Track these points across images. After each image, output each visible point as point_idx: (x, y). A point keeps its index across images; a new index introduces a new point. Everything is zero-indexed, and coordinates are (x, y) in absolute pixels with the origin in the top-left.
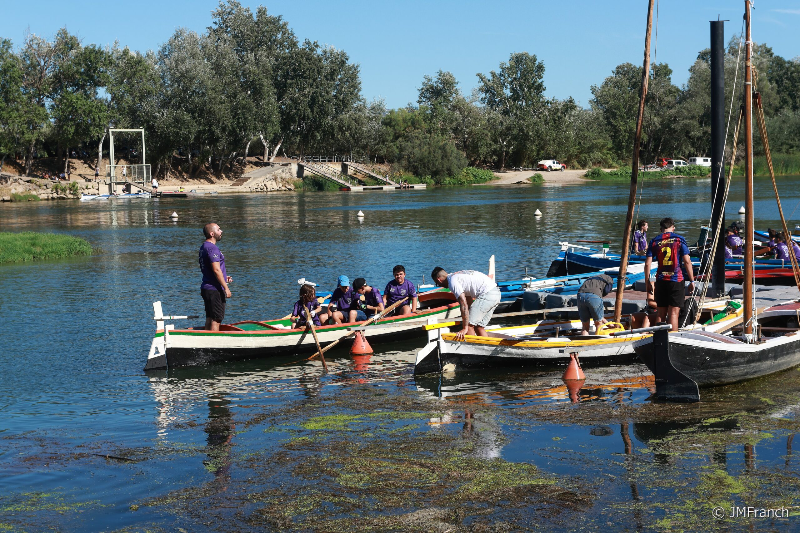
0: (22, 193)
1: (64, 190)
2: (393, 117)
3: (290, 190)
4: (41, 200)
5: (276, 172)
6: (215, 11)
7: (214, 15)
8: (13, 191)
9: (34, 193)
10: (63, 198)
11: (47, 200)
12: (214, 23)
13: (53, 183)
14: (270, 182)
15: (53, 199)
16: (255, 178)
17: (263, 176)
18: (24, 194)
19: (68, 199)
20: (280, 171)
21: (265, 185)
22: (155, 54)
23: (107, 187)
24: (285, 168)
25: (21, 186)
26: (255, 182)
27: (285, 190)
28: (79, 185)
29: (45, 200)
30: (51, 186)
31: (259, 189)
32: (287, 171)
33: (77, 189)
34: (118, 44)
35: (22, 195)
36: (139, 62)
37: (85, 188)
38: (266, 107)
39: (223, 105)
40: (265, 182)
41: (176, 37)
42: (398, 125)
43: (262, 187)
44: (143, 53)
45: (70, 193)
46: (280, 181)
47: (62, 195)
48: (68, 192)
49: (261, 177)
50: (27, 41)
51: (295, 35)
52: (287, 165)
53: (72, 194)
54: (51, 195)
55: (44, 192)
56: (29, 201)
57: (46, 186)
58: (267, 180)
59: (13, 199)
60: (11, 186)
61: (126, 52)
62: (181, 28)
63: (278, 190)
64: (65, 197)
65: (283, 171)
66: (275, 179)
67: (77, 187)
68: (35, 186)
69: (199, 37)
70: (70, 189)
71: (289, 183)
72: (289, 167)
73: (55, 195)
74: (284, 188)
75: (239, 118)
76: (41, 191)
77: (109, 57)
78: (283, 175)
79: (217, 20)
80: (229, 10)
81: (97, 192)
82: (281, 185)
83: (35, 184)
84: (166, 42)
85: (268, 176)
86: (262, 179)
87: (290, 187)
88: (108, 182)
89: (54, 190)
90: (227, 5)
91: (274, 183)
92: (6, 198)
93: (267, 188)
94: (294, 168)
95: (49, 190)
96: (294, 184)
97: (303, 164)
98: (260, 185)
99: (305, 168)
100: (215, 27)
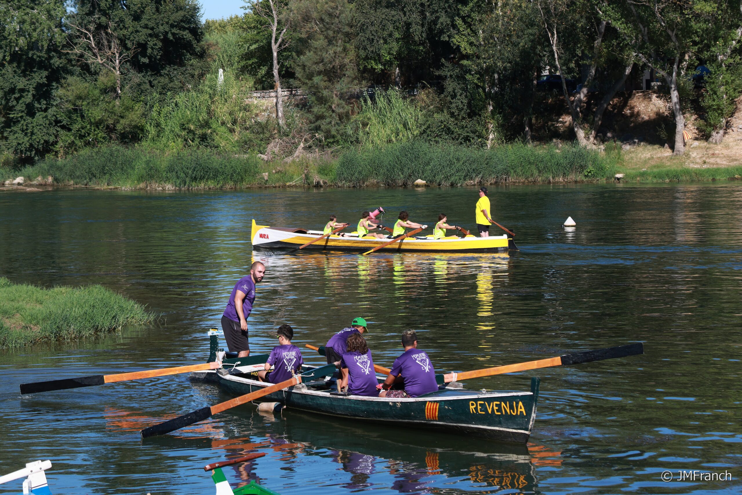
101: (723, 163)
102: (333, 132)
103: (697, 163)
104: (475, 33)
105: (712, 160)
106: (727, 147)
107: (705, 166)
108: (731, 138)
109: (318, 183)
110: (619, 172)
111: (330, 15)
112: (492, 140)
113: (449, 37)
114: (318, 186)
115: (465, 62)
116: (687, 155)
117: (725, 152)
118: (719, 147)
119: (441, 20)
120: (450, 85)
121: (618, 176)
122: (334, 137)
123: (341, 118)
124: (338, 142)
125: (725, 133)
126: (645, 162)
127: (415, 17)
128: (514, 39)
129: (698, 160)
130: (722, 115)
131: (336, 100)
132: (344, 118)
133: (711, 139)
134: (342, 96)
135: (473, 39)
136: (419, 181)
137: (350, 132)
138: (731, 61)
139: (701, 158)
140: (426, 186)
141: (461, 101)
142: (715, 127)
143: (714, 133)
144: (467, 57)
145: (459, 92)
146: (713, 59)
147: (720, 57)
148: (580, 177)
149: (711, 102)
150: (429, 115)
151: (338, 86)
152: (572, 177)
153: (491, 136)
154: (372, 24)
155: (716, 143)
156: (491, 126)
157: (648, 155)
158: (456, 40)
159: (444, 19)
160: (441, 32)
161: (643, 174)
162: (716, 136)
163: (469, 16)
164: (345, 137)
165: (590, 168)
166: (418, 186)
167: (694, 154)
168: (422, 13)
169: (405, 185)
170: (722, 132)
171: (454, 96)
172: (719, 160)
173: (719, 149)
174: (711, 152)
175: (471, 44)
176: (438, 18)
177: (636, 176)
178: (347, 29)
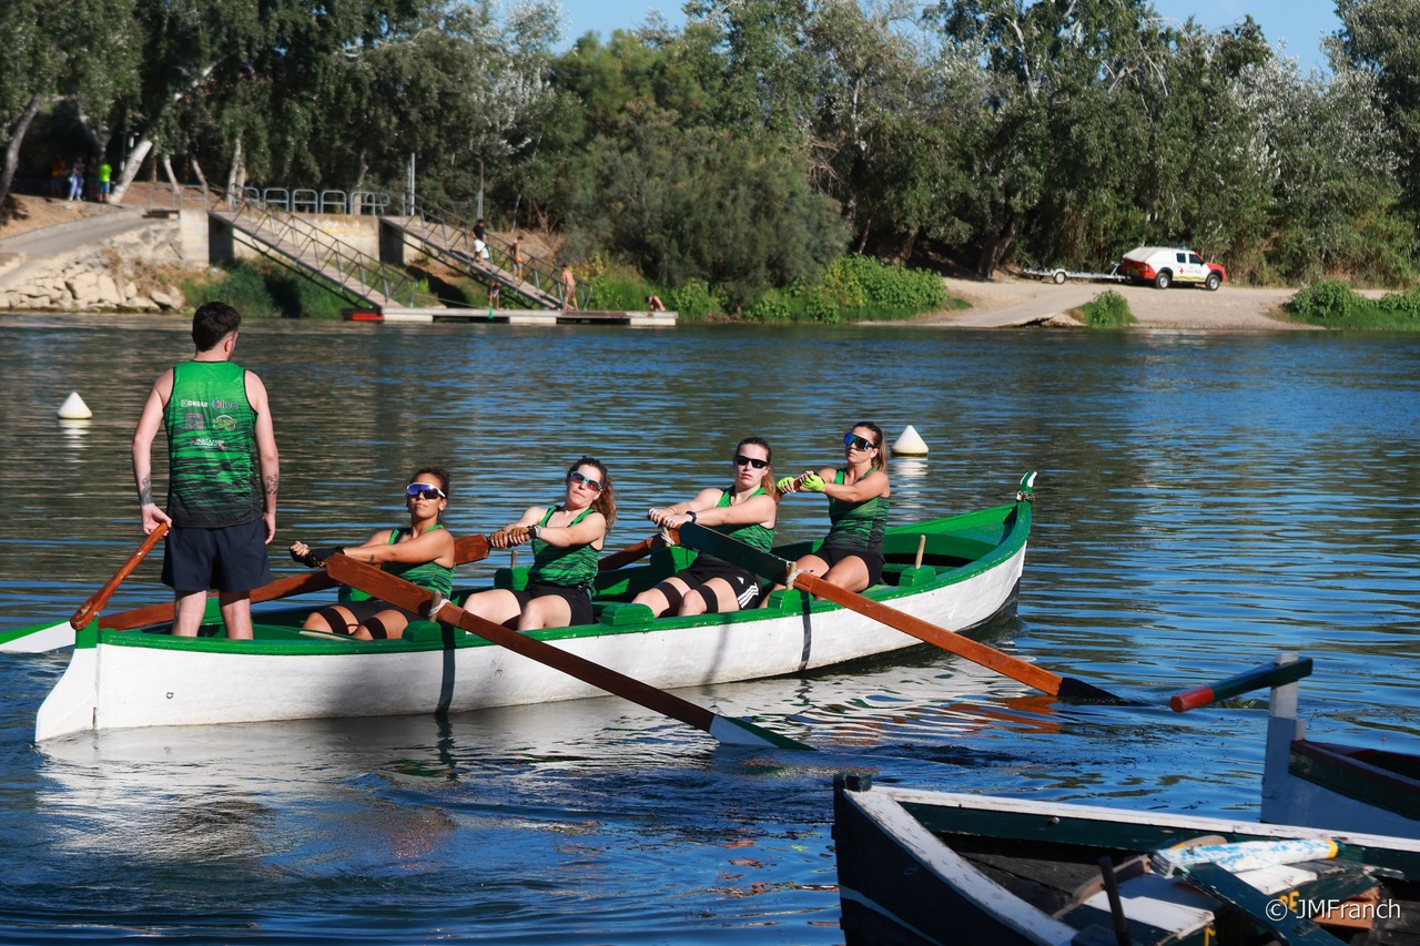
2: (583, 61)
3: (164, 307)
5: (119, 239)
14: (91, 277)
16: (33, 257)
17: (65, 249)
20: (133, 236)
21: (69, 286)
24: (155, 225)
26: (30, 273)
27: (146, 310)
31: (45, 302)
32: (161, 238)
40: (69, 273)
42: (604, 87)
43: (56, 294)
46: (130, 273)
49: (55, 253)
52: (163, 215)
58: (79, 268)
63: (120, 309)
65: (145, 237)
66: (112, 265)
71: (163, 284)
72: (170, 224)
74: (141, 302)
78: (147, 253)
82: (132, 289)
85: (85, 252)
86: (58, 262)
87: (165, 299)
91: (106, 280)
93: (74, 297)
94: (192, 229)
96: (182, 288)
97: (228, 216)
98: (49, 284)
99: (236, 233)
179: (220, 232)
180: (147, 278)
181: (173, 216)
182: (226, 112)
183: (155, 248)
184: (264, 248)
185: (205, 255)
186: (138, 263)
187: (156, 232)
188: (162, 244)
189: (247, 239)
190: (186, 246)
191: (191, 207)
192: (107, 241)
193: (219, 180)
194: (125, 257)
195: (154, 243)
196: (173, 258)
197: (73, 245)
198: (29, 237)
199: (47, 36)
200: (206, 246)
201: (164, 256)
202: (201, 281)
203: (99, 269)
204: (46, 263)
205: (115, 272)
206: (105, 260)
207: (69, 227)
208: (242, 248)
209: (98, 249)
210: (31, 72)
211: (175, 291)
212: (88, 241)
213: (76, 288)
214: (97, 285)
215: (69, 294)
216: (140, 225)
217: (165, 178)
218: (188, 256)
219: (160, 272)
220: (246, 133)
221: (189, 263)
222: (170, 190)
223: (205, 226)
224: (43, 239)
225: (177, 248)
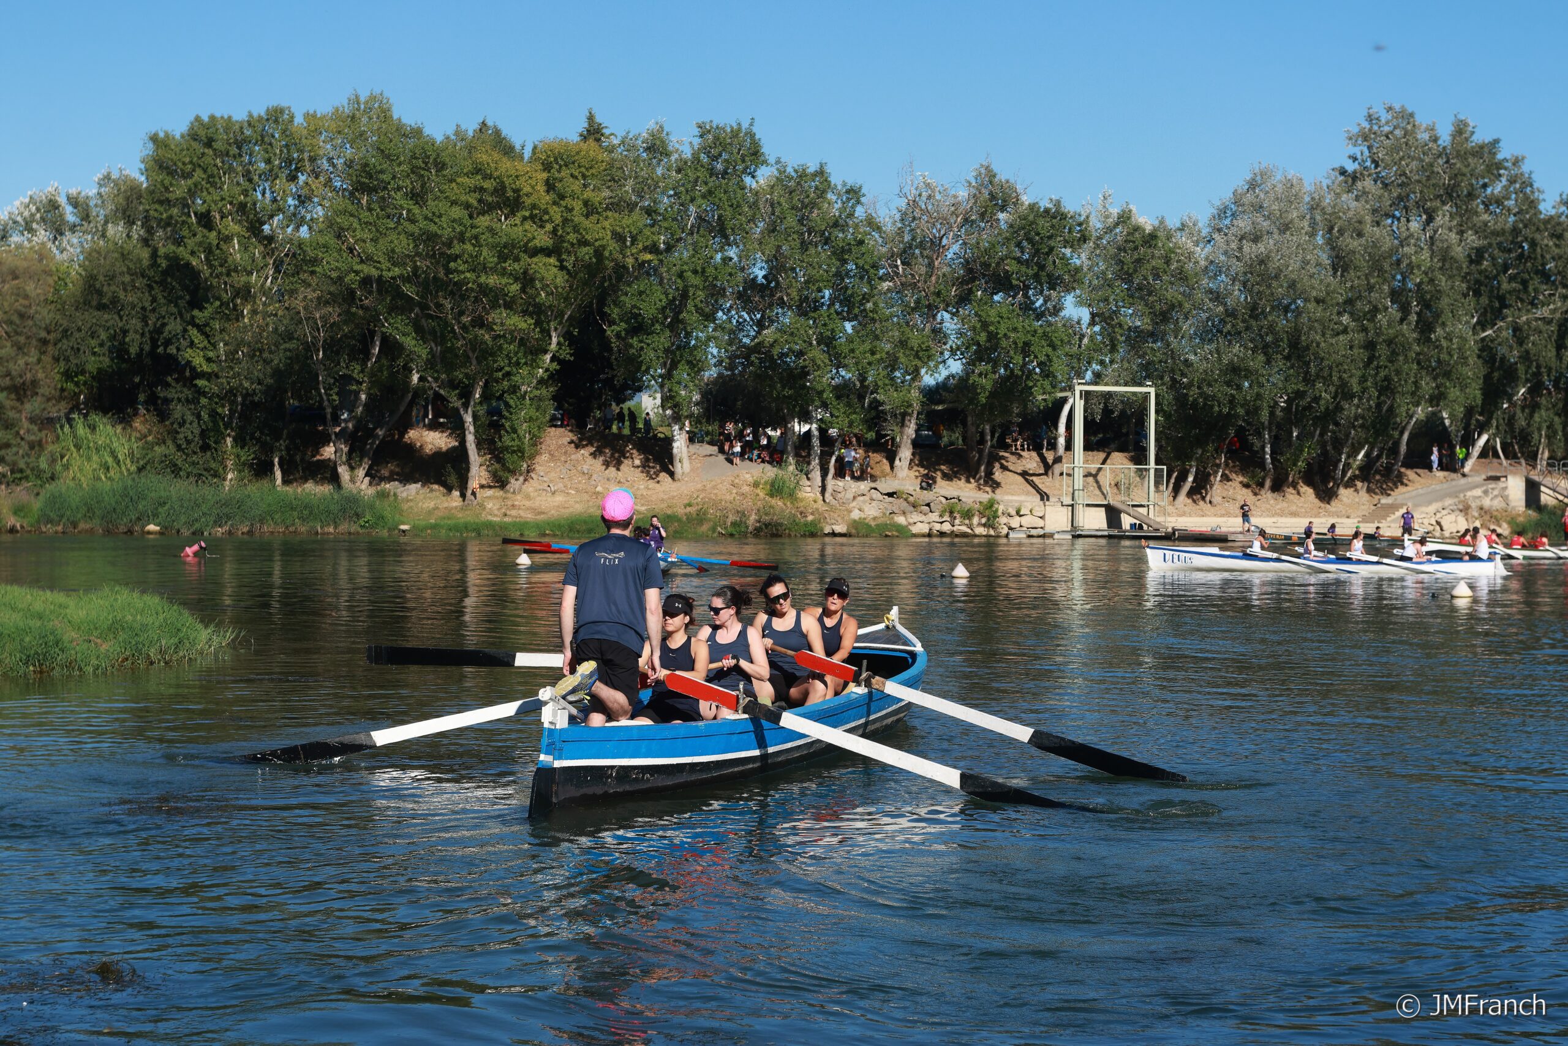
0: (875, 519)
1: (968, 515)
4: (915, 536)
5: (1469, 494)
6: (1355, 130)
7: (1350, 139)
8: (856, 515)
9: (901, 520)
10: (964, 535)
11: (929, 535)
12: (1350, 157)
13: (944, 500)
14: (1452, 517)
15: (942, 534)
17: (1436, 500)
18: (879, 521)
19: (976, 536)
20: (1478, 492)
21: (1438, 523)
22: (1200, 225)
23: (1065, 513)
24: (1492, 485)
25: (874, 504)
28: (1001, 508)
29: (923, 536)
30: (940, 507)
32: (1496, 492)
33: (996, 517)
34: (1110, 200)
35: (873, 524)
36: (1151, 239)
37: (1013, 513)
38: (1444, 343)
39: (1341, 338)
40: (1439, 515)
41: (1253, 185)
44: (1173, 223)
45: (980, 524)
46: (1476, 514)
47: (964, 529)
48: (976, 520)
49: (1430, 503)
50: (905, 190)
51: (1535, 185)
52: (1497, 478)
53: (984, 525)
54: (937, 527)
55: (922, 518)
56: (887, 536)
57: (928, 505)
58: (1444, 512)
59: (854, 531)
60: (854, 504)
61: (1124, 218)
62: (1263, 166)
64: (969, 531)
65: (1486, 492)
66: (1465, 510)
67: (997, 510)
68: (905, 504)
69: (1308, 186)
70: (982, 514)
71: (1498, 522)
72: (1501, 484)
73: (946, 527)
75: (1378, 367)
76: (915, 517)
77: (1080, 224)
78: (1487, 502)
79: (1356, 151)
80: (1386, 129)
81: (1040, 523)
83: (906, 500)
84: (1227, 196)
85: (1448, 502)
86: (1431, 509)
88: (1068, 500)
89: (946, 518)
90: (1384, 117)
92: (840, 528)
93: (1442, 530)
94: (1515, 487)
95: (935, 517)
96: (1509, 523)
97: (1536, 478)
98: (1426, 521)
99: (1543, 488)
100: (1351, 167)
101: (529, 516)
102: (22, 464)
103: (496, 515)
104: (214, 346)
105: (514, 513)
106: (528, 497)
107: (506, 519)
108: (530, 487)
109: (14, 526)
110: (404, 523)
111: (22, 316)
112: (231, 480)
113: (178, 349)
114: (13, 530)
115: (200, 383)
116: (482, 506)
117: (528, 503)
118: (519, 497)
119: (168, 328)
120: (178, 410)
121: (403, 527)
122: (21, 471)
123: (32, 447)
124: (27, 478)
125: (525, 480)
126: (430, 512)
127: (135, 323)
128: (266, 355)
129: (496, 512)
130: (522, 458)
131: (26, 424)
132: (37, 446)
133: (508, 487)
134: (32, 420)
135: (211, 354)
136: (152, 527)
137: (43, 464)
138: (537, 393)
139: (499, 509)
140: (161, 533)
141: (192, 430)
142: (513, 472)
143: (513, 481)
144: (203, 375)
145: (189, 417)
146: (514, 389)
147: (523, 388)
148: (354, 528)
149: (509, 443)
150: (149, 447)
151: (28, 406)
152: (344, 527)
153: (230, 476)
154: (79, 330)
155: (514, 492)
156: (229, 463)
157: (432, 505)
158: (188, 354)
159: (174, 326)
160: (168, 343)
161: (434, 527)
162: (514, 484)
163: (207, 325)
164: (38, 473)
165: (368, 517)
166: (149, 533)
167: (489, 505)
168: (144, 320)
169: (130, 532)
170: (521, 479)
171: (182, 424)
172: (522, 513)
173: (518, 500)
174: (510, 503)
175: (209, 360)
176: (164, 325)
177: (426, 528)
178: (43, 334)
179: (1532, 489)
180: (1487, 517)
181: (1503, 479)
182: (1536, 415)
183: (1492, 499)
184: (1561, 498)
185: (1523, 503)
186: (1481, 508)
187: (1493, 489)
188: (1496, 496)
189: (1551, 492)
190: (1511, 497)
191: (1514, 474)
192: (1462, 495)
193: (1532, 458)
194: (1473, 505)
195: (1491, 496)
196: (1503, 505)
197: (1441, 498)
198: (1414, 493)
199: (1424, 373)
200: (1524, 497)
201: (1497, 504)
202: (1521, 519)
203: (1458, 512)
204: (1424, 509)
205: (1466, 514)
206: (1461, 507)
207: (1438, 487)
208: (1547, 497)
209: (1456, 500)
210: (1413, 394)
211: (1505, 525)
212: (1450, 495)
213: (1443, 523)
214: (1456, 522)
215: (1438, 528)
216: (1482, 485)
217: (1498, 457)
218: (1512, 504)
219: (1495, 513)
220: (1548, 427)
221: (1513, 508)
222: (1501, 464)
223: (1523, 484)
224: (1422, 495)
225: (1505, 498)
